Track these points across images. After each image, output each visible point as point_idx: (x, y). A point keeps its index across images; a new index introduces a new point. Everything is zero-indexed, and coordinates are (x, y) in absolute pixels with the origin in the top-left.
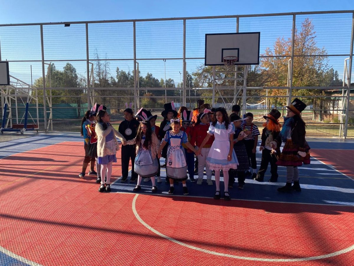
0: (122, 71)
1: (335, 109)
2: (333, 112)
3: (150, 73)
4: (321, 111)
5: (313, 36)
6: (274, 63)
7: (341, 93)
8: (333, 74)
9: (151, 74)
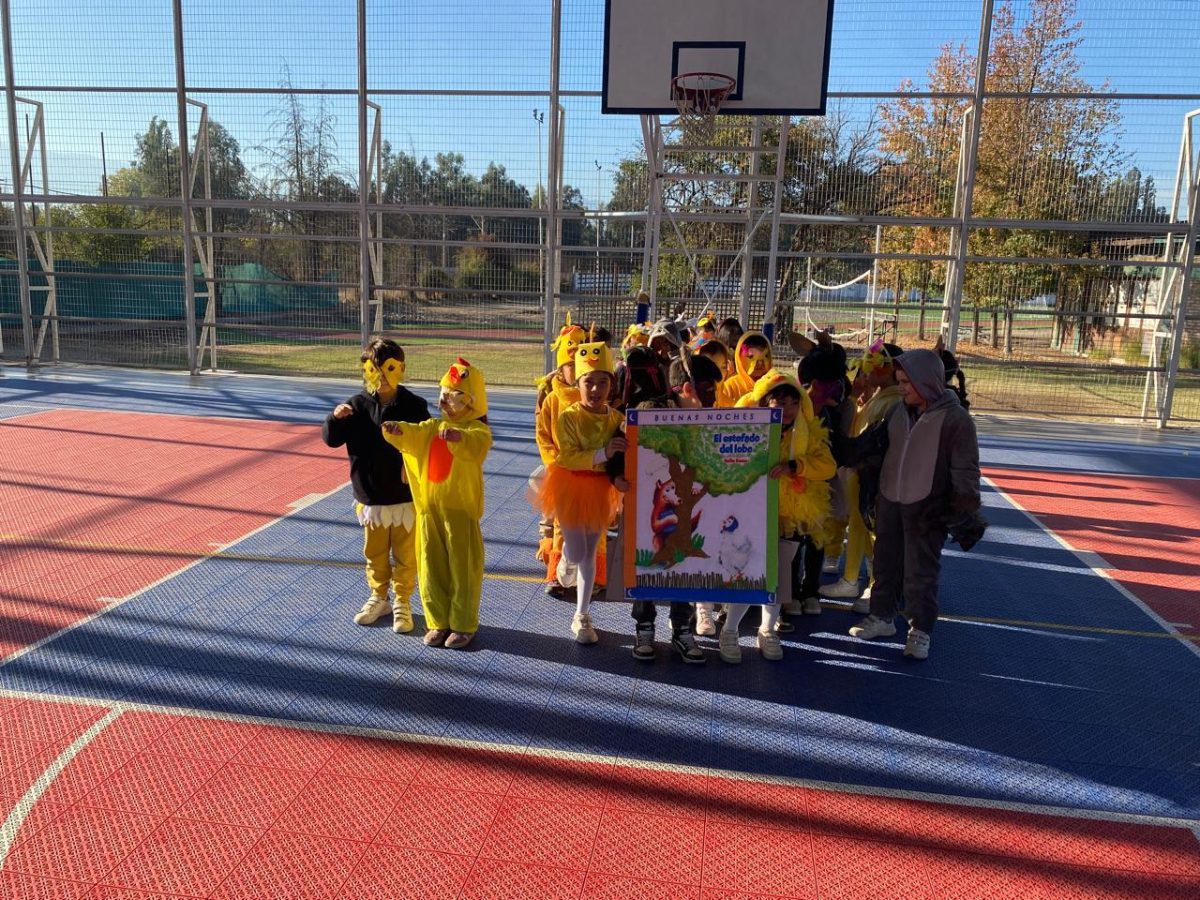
0: (402, 153)
1: (1134, 311)
2: (1126, 324)
3: (496, 165)
4: (1083, 319)
5: (1073, 37)
6: (925, 139)
7: (1161, 254)
8: (1136, 189)
9: (501, 166)
